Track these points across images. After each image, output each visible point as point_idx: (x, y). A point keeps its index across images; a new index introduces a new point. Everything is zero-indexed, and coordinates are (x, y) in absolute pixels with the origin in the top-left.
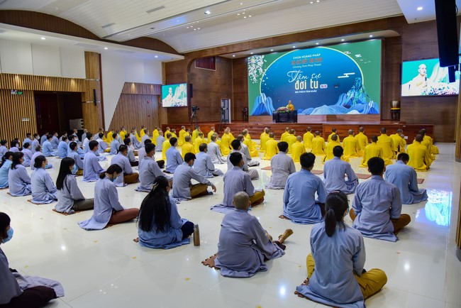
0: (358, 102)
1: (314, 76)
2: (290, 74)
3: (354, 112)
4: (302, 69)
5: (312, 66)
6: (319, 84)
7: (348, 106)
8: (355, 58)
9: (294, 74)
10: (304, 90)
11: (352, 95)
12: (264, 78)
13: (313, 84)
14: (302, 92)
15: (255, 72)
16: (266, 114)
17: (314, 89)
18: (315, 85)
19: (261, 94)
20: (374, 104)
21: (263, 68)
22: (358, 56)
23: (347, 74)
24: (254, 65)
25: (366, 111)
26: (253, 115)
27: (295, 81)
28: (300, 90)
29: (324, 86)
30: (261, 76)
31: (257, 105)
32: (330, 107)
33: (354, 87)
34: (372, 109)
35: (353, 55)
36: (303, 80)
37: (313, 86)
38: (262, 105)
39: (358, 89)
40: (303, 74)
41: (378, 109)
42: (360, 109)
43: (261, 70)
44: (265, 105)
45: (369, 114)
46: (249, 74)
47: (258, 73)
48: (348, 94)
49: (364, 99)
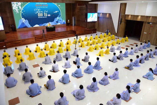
0: (60, 20)
1: (45, 11)
2: (35, 10)
3: (59, 24)
4: (40, 8)
5: (44, 7)
6: (47, 14)
7: (57, 22)
8: (58, 6)
9: (37, 10)
10: (42, 16)
11: (58, 18)
12: (23, 11)
13: (45, 14)
14: (41, 17)
15: (17, 8)
16: (26, 27)
17: (46, 16)
18: (46, 15)
19: (22, 18)
20: (64, 21)
21: (21, 6)
22: (59, 5)
23: (56, 11)
24: (16, 4)
25: (62, 23)
26: (19, 28)
27: (38, 13)
28: (40, 17)
29: (49, 15)
30: (21, 10)
31: (20, 24)
32: (52, 22)
33: (59, 16)
34: (64, 22)
35: (58, 5)
36: (41, 13)
37: (45, 15)
38: (23, 23)
39: (60, 16)
40: (41, 10)
41: (65, 23)
42: (61, 23)
43: (20, 7)
44: (25, 23)
45: (63, 24)
46: (13, 9)
47: (19, 8)
48: (57, 18)
49: (62, 20)
